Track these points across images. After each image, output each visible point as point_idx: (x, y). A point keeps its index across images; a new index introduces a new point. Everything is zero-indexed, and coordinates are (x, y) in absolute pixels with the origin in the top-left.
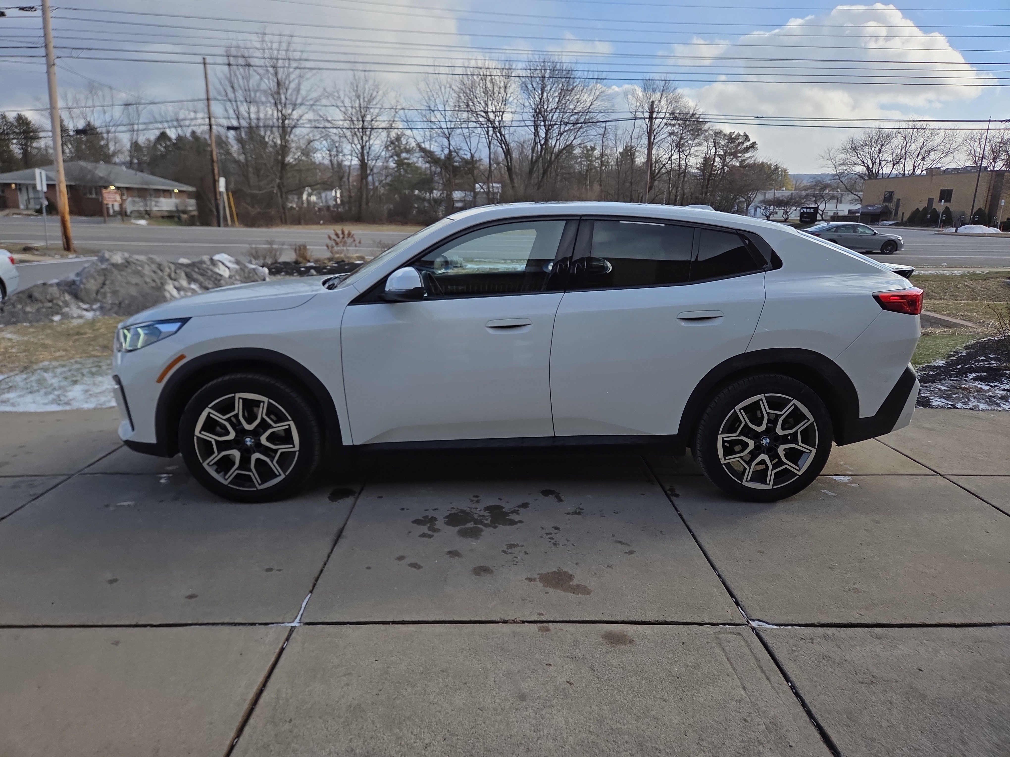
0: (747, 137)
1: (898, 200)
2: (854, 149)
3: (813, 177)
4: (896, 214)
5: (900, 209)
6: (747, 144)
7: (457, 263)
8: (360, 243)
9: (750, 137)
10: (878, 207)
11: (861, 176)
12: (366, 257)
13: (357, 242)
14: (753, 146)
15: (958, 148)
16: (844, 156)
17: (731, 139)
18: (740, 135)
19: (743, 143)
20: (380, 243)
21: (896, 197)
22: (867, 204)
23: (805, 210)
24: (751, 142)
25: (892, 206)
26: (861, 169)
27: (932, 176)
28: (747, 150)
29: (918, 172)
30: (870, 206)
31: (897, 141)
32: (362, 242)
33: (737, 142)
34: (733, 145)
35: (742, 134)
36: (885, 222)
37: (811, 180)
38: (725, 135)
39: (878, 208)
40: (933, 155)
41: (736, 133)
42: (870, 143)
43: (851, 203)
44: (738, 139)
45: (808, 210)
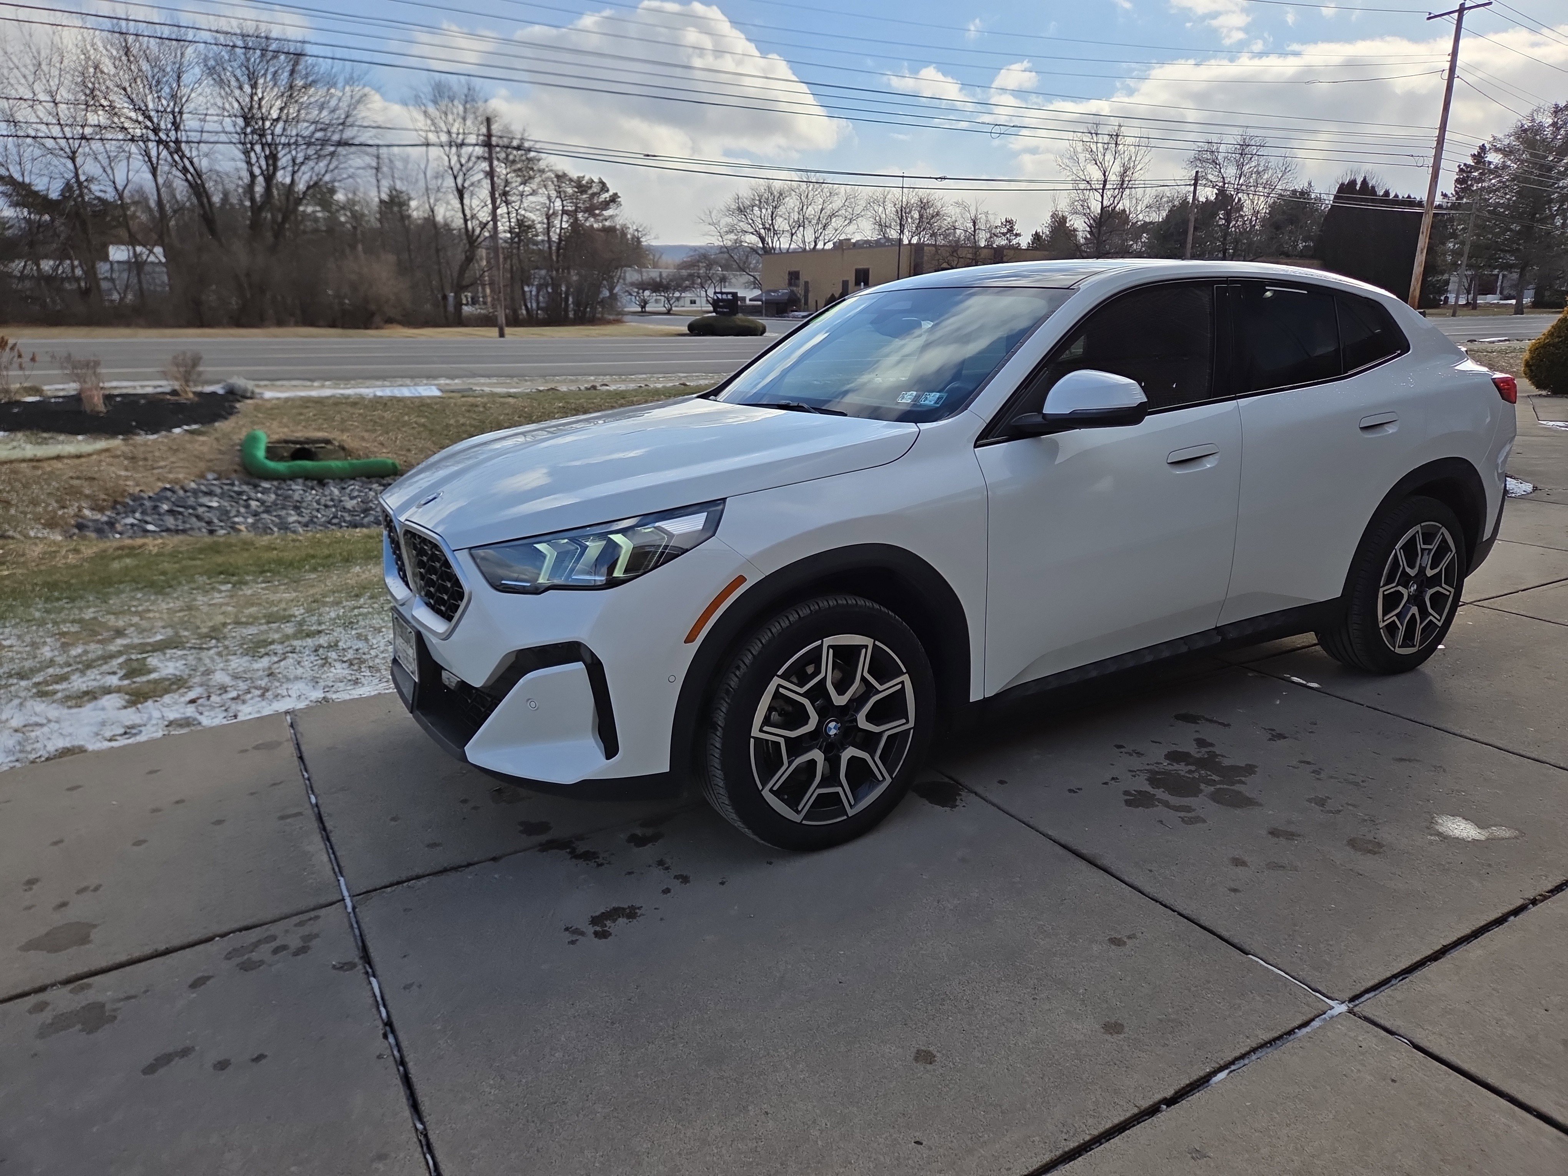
0: (604, 187)
1: (806, 283)
2: (741, 210)
3: (695, 249)
4: (806, 303)
5: (810, 295)
6: (605, 196)
7: (245, 390)
8: (33, 359)
9: (608, 185)
10: (783, 291)
11: (754, 250)
12: (45, 388)
13: (26, 359)
14: (614, 199)
15: (863, 213)
16: (729, 220)
17: (581, 187)
18: (593, 181)
19: (598, 194)
20: (69, 357)
21: (803, 278)
22: (769, 288)
23: (719, 296)
24: (611, 193)
25: (800, 291)
26: (752, 240)
27: (843, 250)
28: (606, 205)
29: (820, 246)
30: (774, 291)
31: (791, 202)
32: (37, 359)
33: (590, 192)
34: (584, 196)
35: (596, 180)
36: (796, 313)
37: (692, 253)
38: (571, 180)
39: (783, 294)
40: (835, 223)
41: (586, 179)
42: (761, 202)
43: (746, 288)
44: (591, 187)
45: (724, 296)
